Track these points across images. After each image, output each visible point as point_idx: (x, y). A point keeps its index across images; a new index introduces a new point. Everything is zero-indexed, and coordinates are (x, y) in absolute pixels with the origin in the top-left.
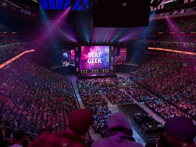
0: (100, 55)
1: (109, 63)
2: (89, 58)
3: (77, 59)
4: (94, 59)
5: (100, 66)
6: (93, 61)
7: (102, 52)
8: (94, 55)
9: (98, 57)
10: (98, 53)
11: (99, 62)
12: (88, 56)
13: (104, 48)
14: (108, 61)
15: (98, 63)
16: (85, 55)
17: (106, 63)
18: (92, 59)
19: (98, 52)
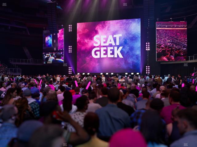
0: (119, 39)
1: (140, 58)
2: (95, 47)
3: (70, 48)
4: (105, 48)
5: (119, 64)
6: (104, 54)
7: (124, 32)
8: (107, 39)
9: (114, 44)
10: (115, 36)
11: (116, 56)
12: (92, 42)
13: (128, 23)
14: (138, 52)
15: (114, 58)
16: (86, 41)
17: (134, 57)
18: (102, 49)
19: (114, 33)
